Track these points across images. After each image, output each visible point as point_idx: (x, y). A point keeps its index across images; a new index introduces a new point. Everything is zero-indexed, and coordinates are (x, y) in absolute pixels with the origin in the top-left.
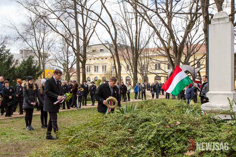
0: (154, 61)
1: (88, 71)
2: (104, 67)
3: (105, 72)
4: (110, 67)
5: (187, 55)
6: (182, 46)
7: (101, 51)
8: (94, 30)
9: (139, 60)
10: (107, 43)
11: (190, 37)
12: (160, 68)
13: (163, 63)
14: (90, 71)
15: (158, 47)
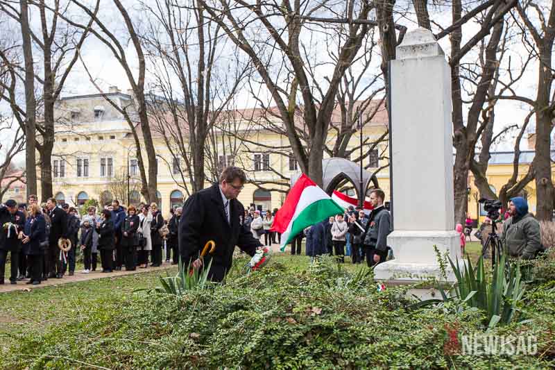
0: (253, 147)
1: (59, 174)
2: (107, 164)
3: (110, 179)
4: (122, 164)
5: (343, 131)
6: (328, 105)
7: (97, 115)
8: (77, 54)
9: (208, 142)
10: (114, 91)
11: (349, 79)
12: (267, 168)
13: (275, 152)
14: (62, 174)
15: (262, 105)
